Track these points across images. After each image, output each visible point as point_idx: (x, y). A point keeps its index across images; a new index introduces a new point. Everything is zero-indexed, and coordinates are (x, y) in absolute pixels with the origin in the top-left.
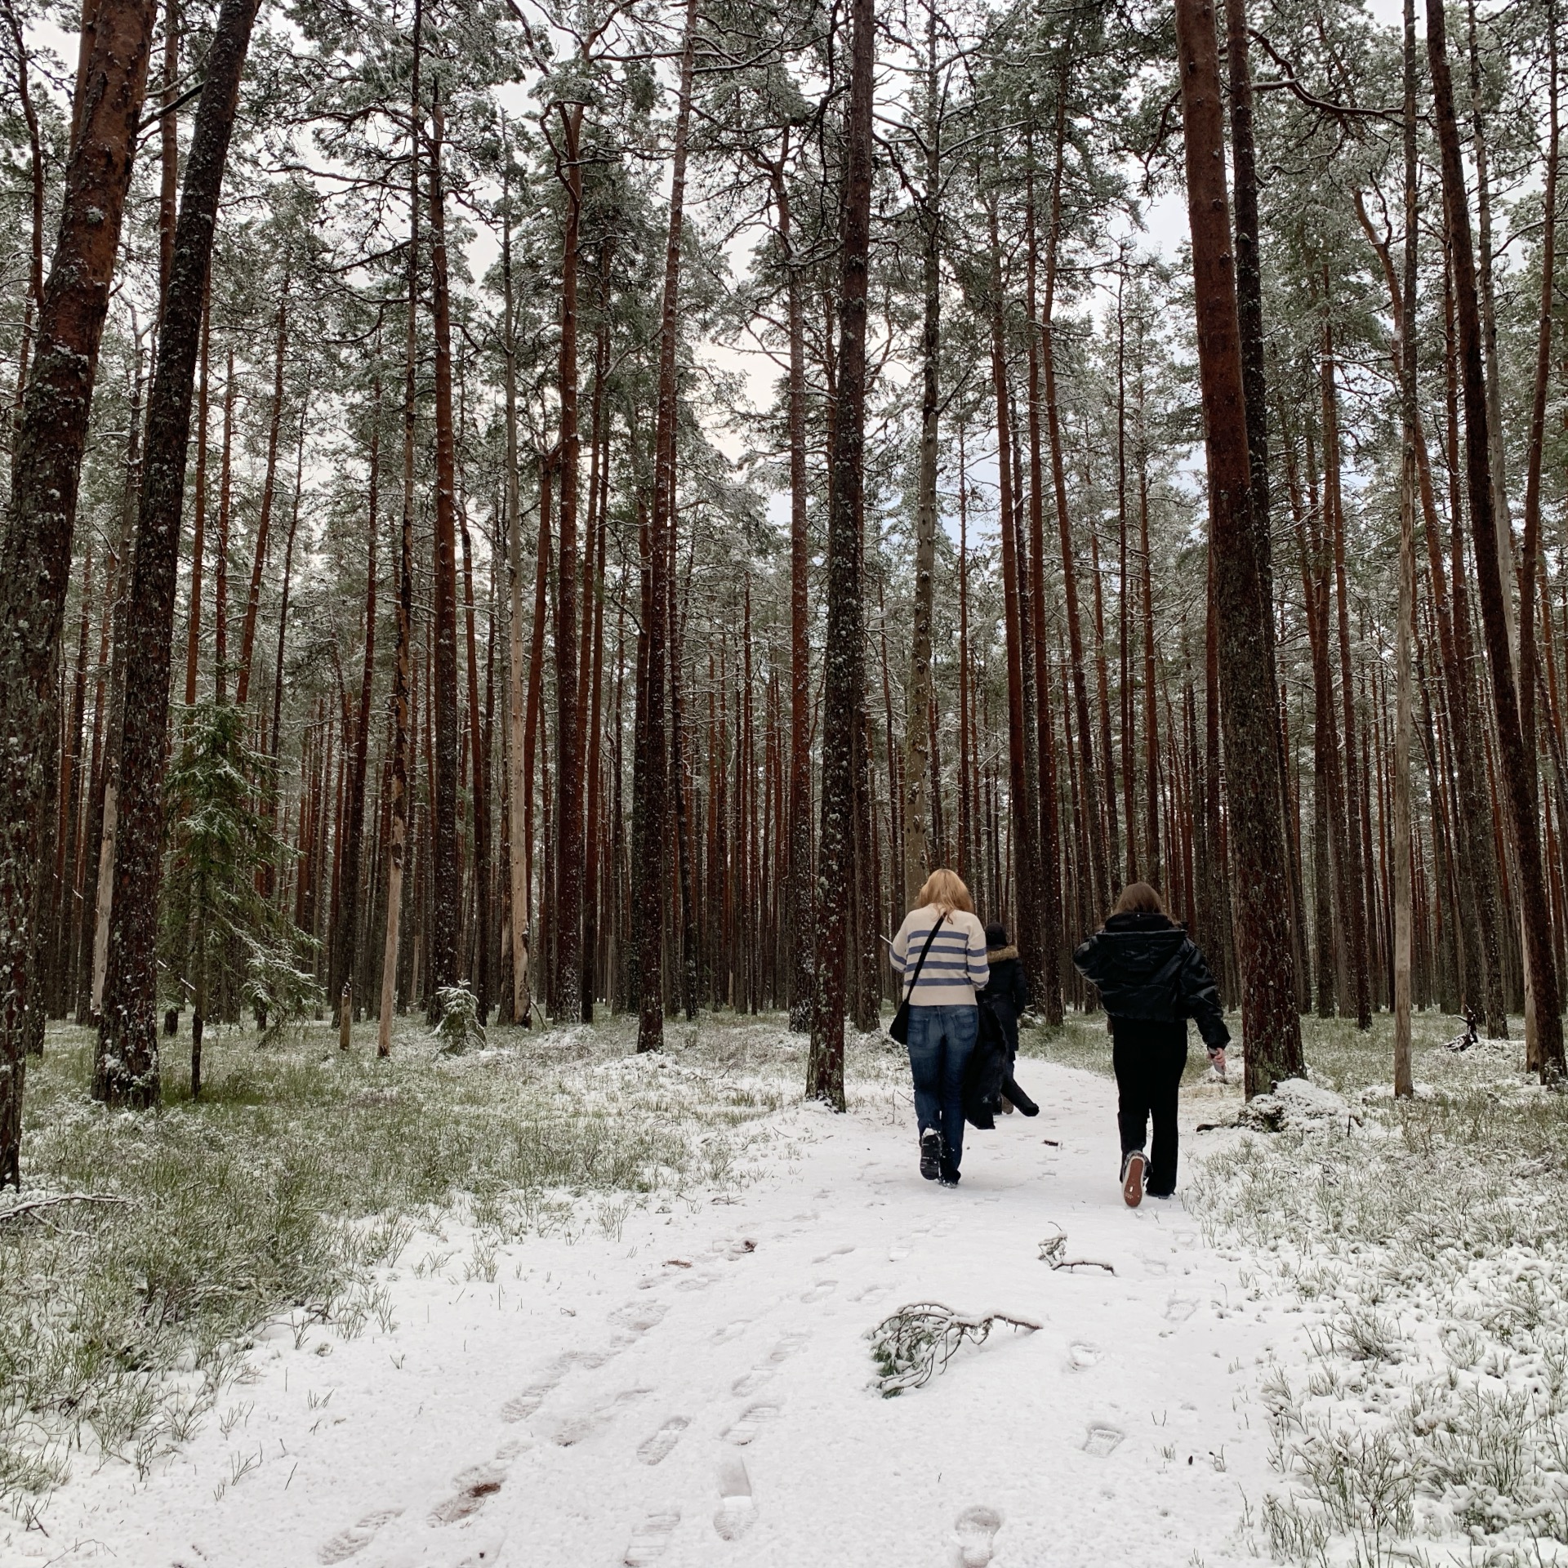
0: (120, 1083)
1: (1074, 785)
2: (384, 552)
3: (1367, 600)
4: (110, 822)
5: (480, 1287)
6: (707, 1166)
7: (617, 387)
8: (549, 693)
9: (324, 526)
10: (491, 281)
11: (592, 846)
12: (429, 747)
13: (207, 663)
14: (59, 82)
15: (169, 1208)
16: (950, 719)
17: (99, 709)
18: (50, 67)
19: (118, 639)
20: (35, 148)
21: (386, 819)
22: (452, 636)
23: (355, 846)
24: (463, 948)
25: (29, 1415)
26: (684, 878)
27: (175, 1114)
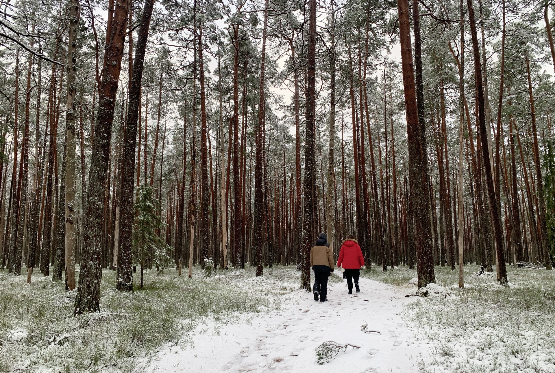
0: (123, 285)
1: (374, 204)
2: (188, 145)
3: (454, 152)
4: (118, 216)
5: (216, 337)
6: (274, 306)
7: (249, 100)
8: (232, 181)
9: (172, 137)
10: (215, 72)
11: (244, 222)
12: (200, 196)
13: (142, 174)
14: (102, 23)
15: (137, 317)
16: (340, 186)
17: (114, 186)
18: (100, 20)
19: (119, 169)
20: (96, 41)
21: (189, 215)
22: (206, 167)
23: (182, 222)
24: (210, 248)
25: (105, 368)
26: (268, 230)
27: (137, 293)
